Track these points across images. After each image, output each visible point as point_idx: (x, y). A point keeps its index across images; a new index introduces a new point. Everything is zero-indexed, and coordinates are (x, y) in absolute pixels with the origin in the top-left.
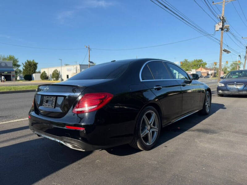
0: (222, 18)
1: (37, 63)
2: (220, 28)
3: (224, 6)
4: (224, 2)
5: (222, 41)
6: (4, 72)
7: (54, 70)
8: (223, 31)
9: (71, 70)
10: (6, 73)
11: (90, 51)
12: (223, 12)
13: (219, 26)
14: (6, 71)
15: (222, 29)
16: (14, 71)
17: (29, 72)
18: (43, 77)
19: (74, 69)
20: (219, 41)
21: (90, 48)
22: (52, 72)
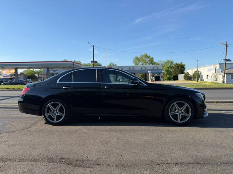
1: (184, 65)
6: (155, 74)
7: (195, 71)
9: (211, 70)
10: (157, 74)
11: (227, 48)
14: (156, 73)
16: (162, 73)
17: (176, 73)
18: (186, 77)
19: (214, 68)
21: (227, 44)
22: (193, 73)
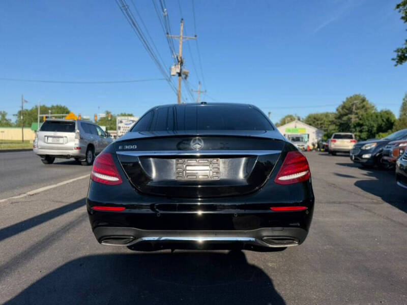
0: (179, 59)
2: (178, 73)
3: (181, 42)
4: (181, 38)
5: (180, 91)
8: (180, 78)
12: (180, 51)
13: (175, 70)
15: (180, 74)
20: (177, 91)
